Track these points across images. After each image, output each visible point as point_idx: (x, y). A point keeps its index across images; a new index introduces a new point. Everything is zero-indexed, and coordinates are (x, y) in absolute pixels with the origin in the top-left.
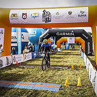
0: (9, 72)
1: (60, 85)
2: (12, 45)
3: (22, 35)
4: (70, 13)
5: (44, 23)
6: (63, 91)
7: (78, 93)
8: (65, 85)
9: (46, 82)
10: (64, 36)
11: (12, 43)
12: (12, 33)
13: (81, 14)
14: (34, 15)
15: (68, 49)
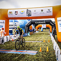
2: (10, 29)
3: (16, 24)
7: (46, 56)
8: (39, 51)
9: (29, 50)
10: (40, 24)
11: (10, 28)
12: (9, 23)
15: (42, 31)
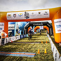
0: (7, 47)
1: (35, 53)
4: (39, 13)
5: (26, 19)
6: (36, 57)
7: (45, 58)
8: (38, 53)
9: (27, 52)
10: (37, 26)
12: (9, 25)
13: (45, 13)
14: (20, 15)
